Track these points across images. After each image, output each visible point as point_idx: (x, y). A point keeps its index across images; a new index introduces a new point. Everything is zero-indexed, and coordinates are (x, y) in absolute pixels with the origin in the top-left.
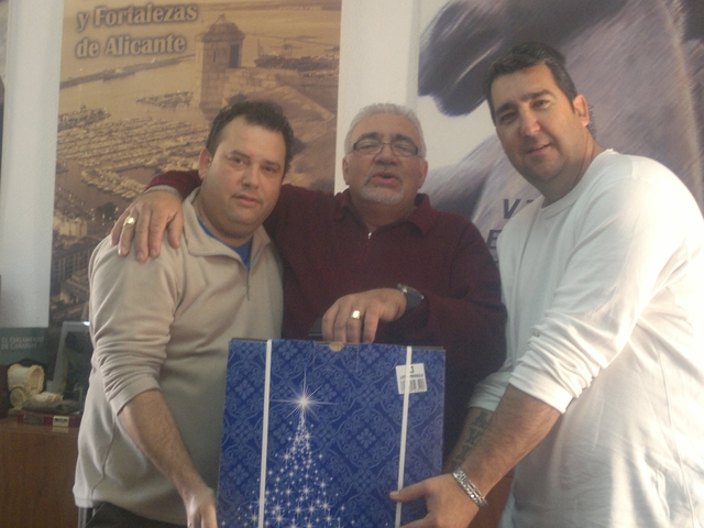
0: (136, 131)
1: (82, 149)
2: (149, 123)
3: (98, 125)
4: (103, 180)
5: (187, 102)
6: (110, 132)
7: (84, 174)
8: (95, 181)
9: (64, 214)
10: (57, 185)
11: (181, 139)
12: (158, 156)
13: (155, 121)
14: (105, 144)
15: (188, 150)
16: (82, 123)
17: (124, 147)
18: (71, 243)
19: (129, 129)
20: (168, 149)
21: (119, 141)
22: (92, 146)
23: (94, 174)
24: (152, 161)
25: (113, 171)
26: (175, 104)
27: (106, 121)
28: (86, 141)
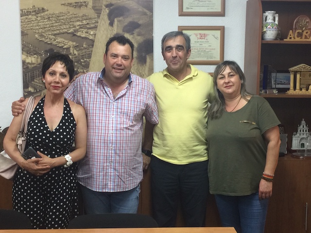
0: (62, 17)
1: (34, 25)
2: (69, 14)
3: (42, 14)
4: (47, 39)
5: (86, 6)
6: (49, 18)
7: (36, 36)
8: (43, 39)
9: (28, 53)
10: (23, 41)
11: (84, 21)
12: (74, 29)
13: (71, 13)
14: (47, 23)
15: (88, 26)
16: (34, 13)
17: (57, 24)
18: (33, 66)
19: (58, 16)
20: (78, 26)
21: (54, 22)
22: (40, 24)
23: (42, 36)
24: (71, 30)
25: (52, 35)
26: (80, 7)
27: (46, 13)
28: (36, 21)
